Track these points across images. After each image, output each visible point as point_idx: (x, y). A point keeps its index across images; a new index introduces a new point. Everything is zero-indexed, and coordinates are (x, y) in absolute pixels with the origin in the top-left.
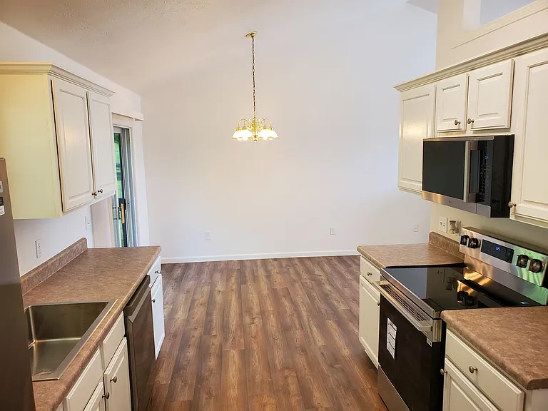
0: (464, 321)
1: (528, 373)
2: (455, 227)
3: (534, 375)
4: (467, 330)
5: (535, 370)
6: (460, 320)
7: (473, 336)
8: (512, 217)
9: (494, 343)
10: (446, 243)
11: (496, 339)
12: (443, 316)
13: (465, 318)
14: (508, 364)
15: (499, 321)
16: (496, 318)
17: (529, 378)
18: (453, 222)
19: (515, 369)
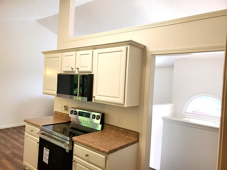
0: (81, 139)
1: (107, 149)
2: (66, 108)
3: (109, 150)
4: (83, 142)
5: (108, 148)
6: (80, 139)
7: (86, 143)
8: (93, 101)
9: (94, 144)
10: (62, 115)
11: (94, 142)
12: (73, 139)
13: (81, 138)
14: (100, 148)
15: (91, 137)
16: (90, 136)
17: (108, 151)
18: (65, 106)
19: (103, 149)
